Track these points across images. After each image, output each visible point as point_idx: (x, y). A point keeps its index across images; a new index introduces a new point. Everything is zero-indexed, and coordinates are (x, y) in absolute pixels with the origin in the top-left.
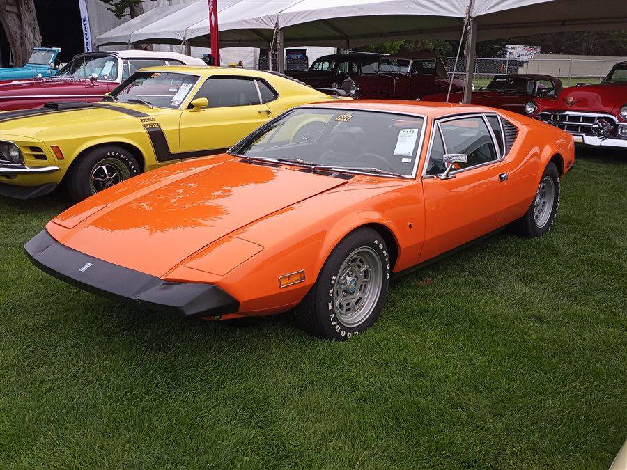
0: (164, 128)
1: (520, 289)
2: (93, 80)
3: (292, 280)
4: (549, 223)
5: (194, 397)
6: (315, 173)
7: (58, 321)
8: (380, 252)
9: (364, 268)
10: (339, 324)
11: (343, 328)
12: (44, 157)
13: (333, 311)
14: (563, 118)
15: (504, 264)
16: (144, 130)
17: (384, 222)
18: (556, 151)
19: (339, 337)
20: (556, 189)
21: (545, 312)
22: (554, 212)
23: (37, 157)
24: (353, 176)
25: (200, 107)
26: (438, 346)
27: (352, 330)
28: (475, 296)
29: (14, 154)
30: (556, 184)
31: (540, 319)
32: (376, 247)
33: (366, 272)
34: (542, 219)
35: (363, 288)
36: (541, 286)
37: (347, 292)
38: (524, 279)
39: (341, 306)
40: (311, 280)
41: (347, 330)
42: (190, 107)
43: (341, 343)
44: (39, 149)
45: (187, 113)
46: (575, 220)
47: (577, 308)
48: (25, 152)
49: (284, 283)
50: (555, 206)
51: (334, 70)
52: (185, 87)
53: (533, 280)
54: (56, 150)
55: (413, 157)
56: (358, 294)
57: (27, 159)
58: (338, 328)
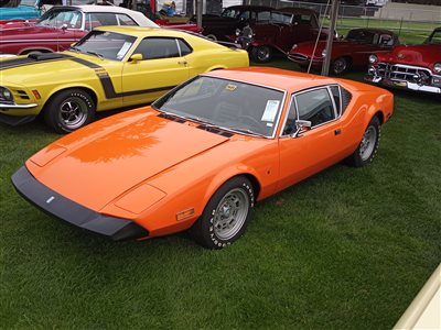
0: (111, 76)
1: (342, 210)
2: (64, 29)
3: (185, 215)
4: (371, 157)
5: (119, 291)
7: (34, 227)
8: (247, 191)
9: (236, 200)
10: (217, 239)
11: (219, 241)
12: (27, 98)
13: (213, 232)
14: (394, 68)
15: (335, 190)
16: (97, 78)
17: (250, 172)
18: (379, 109)
19: (217, 247)
20: (378, 133)
21: (355, 231)
22: (375, 148)
23: (23, 97)
24: (234, 135)
25: (137, 60)
26: (281, 256)
27: (226, 242)
28: (312, 216)
29: (7, 94)
30: (377, 130)
31: (350, 237)
32: (245, 188)
33: (237, 203)
34: (366, 154)
35: (235, 213)
36: (357, 209)
37: (223, 217)
38: (347, 202)
39: (219, 226)
40: (198, 213)
41: (222, 242)
42: (130, 60)
43: (217, 252)
44: (24, 92)
45: (128, 64)
46: (390, 153)
47: (378, 229)
48: (14, 94)
49: (180, 218)
50: (376, 144)
51: (238, 16)
52: (127, 45)
53: (352, 204)
54: (36, 92)
55: (274, 123)
56: (232, 217)
57: (16, 99)
58: (216, 242)
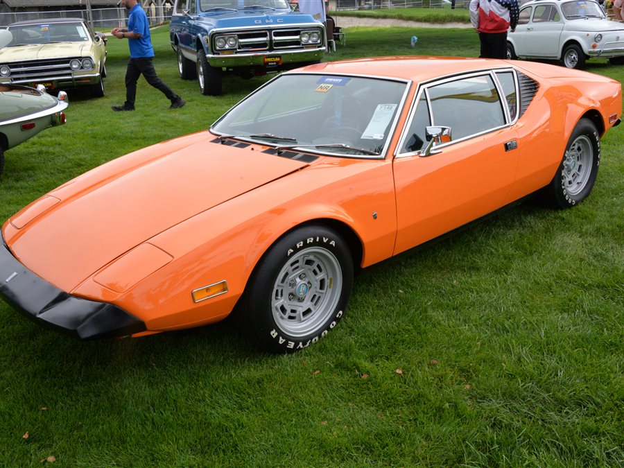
3: (212, 293)
6: (280, 154)
24: (316, 158)
49: (200, 296)
55: (386, 133)
